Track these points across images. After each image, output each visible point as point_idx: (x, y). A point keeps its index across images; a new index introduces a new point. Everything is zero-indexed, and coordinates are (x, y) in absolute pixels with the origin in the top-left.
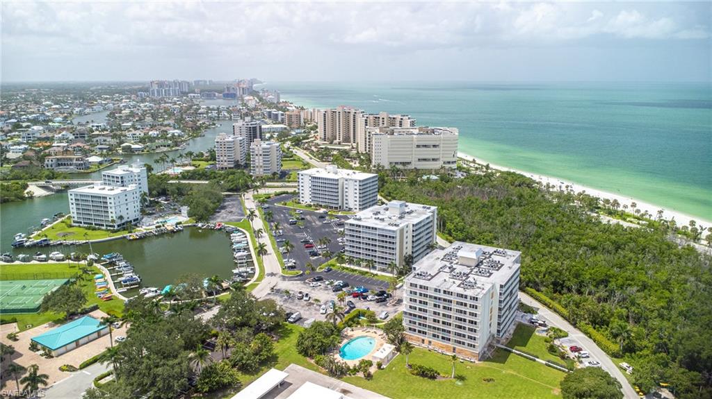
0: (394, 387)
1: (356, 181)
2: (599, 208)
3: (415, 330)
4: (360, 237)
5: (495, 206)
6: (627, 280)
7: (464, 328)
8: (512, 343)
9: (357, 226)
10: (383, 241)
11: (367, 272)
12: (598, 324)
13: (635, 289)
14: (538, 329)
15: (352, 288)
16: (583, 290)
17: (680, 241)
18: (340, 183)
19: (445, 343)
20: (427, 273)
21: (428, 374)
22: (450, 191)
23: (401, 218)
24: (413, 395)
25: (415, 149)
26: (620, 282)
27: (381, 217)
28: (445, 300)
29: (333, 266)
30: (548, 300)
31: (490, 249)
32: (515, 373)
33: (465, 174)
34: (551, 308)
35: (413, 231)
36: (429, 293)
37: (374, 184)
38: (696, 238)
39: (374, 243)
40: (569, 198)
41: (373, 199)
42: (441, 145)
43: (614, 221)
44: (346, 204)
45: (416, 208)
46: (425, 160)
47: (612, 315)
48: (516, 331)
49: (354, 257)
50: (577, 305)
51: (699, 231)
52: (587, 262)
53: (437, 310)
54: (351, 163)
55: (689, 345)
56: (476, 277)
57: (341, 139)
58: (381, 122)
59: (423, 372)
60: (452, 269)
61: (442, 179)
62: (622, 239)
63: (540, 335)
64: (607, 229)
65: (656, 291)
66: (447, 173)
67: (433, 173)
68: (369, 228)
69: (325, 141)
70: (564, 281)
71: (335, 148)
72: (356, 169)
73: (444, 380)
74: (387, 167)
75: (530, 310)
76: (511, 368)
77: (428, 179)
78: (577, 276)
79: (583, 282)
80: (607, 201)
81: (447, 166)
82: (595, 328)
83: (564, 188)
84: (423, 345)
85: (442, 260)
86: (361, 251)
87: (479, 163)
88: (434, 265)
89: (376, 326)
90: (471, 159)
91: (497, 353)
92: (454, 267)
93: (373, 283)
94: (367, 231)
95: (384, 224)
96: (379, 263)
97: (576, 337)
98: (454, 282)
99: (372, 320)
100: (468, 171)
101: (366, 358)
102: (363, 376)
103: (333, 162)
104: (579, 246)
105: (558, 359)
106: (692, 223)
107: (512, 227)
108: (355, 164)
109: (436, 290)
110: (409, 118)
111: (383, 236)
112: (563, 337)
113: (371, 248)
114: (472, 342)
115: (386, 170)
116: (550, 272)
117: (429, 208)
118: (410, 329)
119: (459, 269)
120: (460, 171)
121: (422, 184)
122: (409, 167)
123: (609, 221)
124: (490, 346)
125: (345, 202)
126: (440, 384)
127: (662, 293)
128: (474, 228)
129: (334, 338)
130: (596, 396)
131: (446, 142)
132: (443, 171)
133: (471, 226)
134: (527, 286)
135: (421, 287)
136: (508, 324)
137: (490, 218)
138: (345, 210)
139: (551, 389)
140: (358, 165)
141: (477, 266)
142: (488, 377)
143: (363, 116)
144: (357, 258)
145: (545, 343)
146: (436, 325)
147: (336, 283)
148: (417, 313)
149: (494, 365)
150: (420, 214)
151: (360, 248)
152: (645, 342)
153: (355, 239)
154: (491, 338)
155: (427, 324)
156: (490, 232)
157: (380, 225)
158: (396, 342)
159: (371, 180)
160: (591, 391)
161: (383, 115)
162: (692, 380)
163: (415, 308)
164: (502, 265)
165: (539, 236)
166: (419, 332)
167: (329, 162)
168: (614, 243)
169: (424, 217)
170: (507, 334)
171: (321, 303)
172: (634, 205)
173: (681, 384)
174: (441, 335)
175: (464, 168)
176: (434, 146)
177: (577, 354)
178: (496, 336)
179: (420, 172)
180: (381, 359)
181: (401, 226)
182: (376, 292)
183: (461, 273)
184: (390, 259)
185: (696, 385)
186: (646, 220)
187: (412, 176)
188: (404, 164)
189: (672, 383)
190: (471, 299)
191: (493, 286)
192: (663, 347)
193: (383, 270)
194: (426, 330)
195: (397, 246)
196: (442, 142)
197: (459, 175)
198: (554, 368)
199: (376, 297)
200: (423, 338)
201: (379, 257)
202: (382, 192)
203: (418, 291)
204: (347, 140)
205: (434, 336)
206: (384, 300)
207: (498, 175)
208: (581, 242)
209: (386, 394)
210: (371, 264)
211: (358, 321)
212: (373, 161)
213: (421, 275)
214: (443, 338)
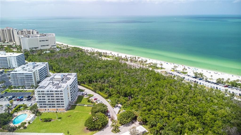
0: (35, 128)
1: (14, 57)
2: (102, 55)
3: (42, 107)
4: (17, 78)
5: (70, 59)
6: (109, 76)
7: (59, 102)
8: (76, 103)
9: (15, 74)
10: (27, 78)
11: (23, 90)
12: (102, 90)
13: (111, 78)
14: (85, 96)
15: (17, 97)
16: (97, 81)
17: (123, 62)
18: (8, 58)
19: (54, 108)
20: (43, 86)
21: (48, 120)
22: (54, 56)
23: (33, 68)
24: (43, 129)
25: (39, 42)
26: (107, 77)
27: (25, 69)
28: (51, 94)
29: (8, 91)
30: (87, 86)
31: (66, 74)
32: (78, 112)
33: (60, 49)
34: (88, 89)
35: (39, 72)
36: (45, 93)
37: (23, 57)
38: (127, 61)
39: (23, 79)
40: (93, 53)
41: (24, 62)
42: (49, 40)
43: (106, 58)
44: (12, 66)
45: (40, 64)
46: (44, 46)
47: (105, 87)
48: (78, 98)
49: (16, 86)
50: (95, 86)
51: (128, 58)
52: (98, 72)
53: (49, 98)
54: (13, 50)
55: (124, 91)
56: (61, 84)
57: (8, 41)
58: (24, 33)
59: (46, 120)
60: (53, 83)
61: (51, 52)
62: (107, 64)
63: (85, 98)
64: (104, 62)
65: (116, 77)
66: (53, 50)
67: (48, 50)
68: (20, 74)
69: (1, 42)
70: (92, 80)
71: (6, 45)
72: (15, 52)
73: (54, 120)
74: (29, 50)
75: (82, 91)
76: (76, 110)
77: (46, 52)
78: (95, 77)
79: (97, 79)
80: (104, 53)
81: (53, 47)
82: (101, 92)
83: (92, 51)
84: (46, 111)
85: (49, 80)
86: (19, 83)
87: (65, 45)
88: (47, 83)
89: (27, 109)
90: (61, 44)
91: (72, 107)
92: (54, 82)
93: (26, 94)
94: (20, 75)
95: (27, 71)
96: (27, 86)
97: (96, 95)
98: (54, 87)
99: (26, 107)
100: (60, 48)
101: (23, 122)
102: (23, 128)
103: (5, 50)
104: (96, 68)
105: (91, 104)
106: (126, 56)
107: (76, 65)
108: (15, 50)
109: (47, 91)
110: (36, 31)
111: (26, 76)
112: (92, 96)
113: (23, 81)
114: (63, 106)
115: (29, 51)
116: (88, 78)
117: (45, 63)
118: (40, 107)
119: (55, 82)
120: (58, 48)
121: (43, 55)
122: (38, 49)
123: (105, 59)
124: (69, 105)
125: (11, 65)
126: (53, 122)
127: (118, 77)
128: (63, 68)
129: (9, 118)
130: (100, 111)
131: (51, 39)
132: (51, 49)
133: (62, 67)
134: (81, 83)
135: (42, 91)
136: (75, 97)
137: (68, 63)
138: (12, 69)
139: (88, 113)
140: (16, 50)
141: (62, 80)
142: (69, 115)
143: (16, 31)
144: (17, 86)
145: (87, 100)
146: (50, 103)
147: (9, 97)
148: (42, 101)
149: (71, 111)
150: (41, 66)
151: (18, 82)
152: (114, 92)
153: (15, 79)
154: (70, 102)
155: (46, 104)
156: (68, 68)
157: (25, 72)
158: (35, 113)
159: (21, 56)
160: (99, 110)
161: (24, 30)
162: (126, 100)
163: (41, 99)
164: (71, 78)
165: (84, 67)
166: (44, 107)
167: (3, 50)
168: (105, 65)
169: (43, 66)
170: (75, 100)
171: (3, 106)
172: (111, 53)
173: (123, 102)
174: (52, 106)
175: (59, 47)
176: (46, 40)
177: (96, 100)
178: (71, 101)
179: (42, 51)
180: (29, 120)
181: (33, 71)
182: (27, 97)
183: (56, 84)
184: (31, 84)
185: (126, 101)
186: (115, 57)
187: (39, 52)
188: (35, 48)
189: (120, 102)
190: (60, 92)
191: (67, 86)
192: (118, 93)
193: (29, 88)
194: (46, 106)
195: (33, 78)
196: (49, 39)
197: (58, 50)
198: (89, 106)
199: (27, 99)
200: (45, 109)
201: (26, 84)
202: (27, 59)
203: (41, 93)
204: (11, 41)
205: (49, 107)
206: (30, 99)
207: (71, 48)
208: (96, 66)
209: (32, 132)
210: (23, 87)
211: (20, 109)
212: (22, 48)
213: (41, 87)
214: (53, 107)
